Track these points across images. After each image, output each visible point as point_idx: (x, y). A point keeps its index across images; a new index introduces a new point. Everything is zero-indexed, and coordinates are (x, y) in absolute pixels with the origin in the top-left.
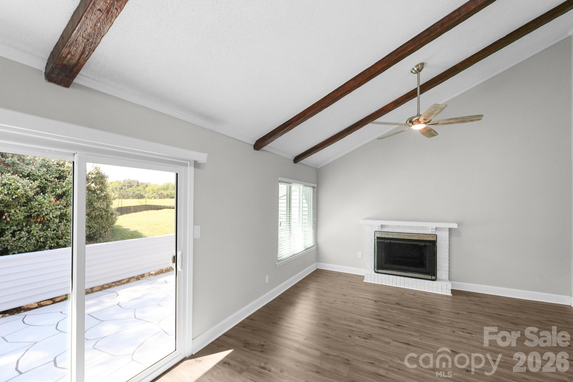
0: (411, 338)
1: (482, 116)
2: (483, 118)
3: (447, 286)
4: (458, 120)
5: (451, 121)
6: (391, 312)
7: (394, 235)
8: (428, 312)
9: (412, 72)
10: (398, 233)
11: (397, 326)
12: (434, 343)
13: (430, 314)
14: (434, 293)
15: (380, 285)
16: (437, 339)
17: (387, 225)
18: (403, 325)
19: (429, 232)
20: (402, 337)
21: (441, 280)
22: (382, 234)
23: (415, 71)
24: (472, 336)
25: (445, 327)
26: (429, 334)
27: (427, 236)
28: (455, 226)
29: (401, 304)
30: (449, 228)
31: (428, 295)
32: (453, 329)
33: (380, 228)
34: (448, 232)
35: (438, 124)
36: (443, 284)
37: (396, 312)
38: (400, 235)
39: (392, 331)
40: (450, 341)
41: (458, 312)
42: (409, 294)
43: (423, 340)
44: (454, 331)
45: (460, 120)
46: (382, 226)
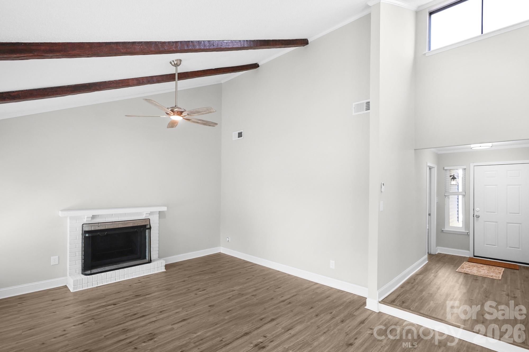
0: (181, 314)
1: (216, 124)
2: (216, 126)
3: (162, 263)
4: (203, 122)
5: (199, 122)
6: (139, 306)
7: (106, 226)
8: (167, 290)
9: (171, 63)
10: (111, 223)
11: (160, 313)
12: (196, 309)
13: (169, 291)
14: (152, 274)
15: (96, 287)
16: (195, 305)
17: (99, 215)
18: (164, 310)
19: (143, 217)
20: (175, 318)
21: (154, 260)
22: (91, 226)
23: (174, 63)
24: (207, 291)
25: (189, 294)
26: (186, 304)
27: (141, 221)
28: (164, 209)
29: (140, 295)
30: (159, 211)
31: (151, 277)
32: (194, 292)
33: (90, 219)
34: (158, 215)
35: (190, 121)
36: (158, 263)
37: (145, 303)
38: (114, 224)
39: (163, 319)
40: (202, 300)
41: (183, 280)
42: (136, 283)
43: (188, 311)
44: (196, 293)
45: (205, 122)
46: (93, 217)
